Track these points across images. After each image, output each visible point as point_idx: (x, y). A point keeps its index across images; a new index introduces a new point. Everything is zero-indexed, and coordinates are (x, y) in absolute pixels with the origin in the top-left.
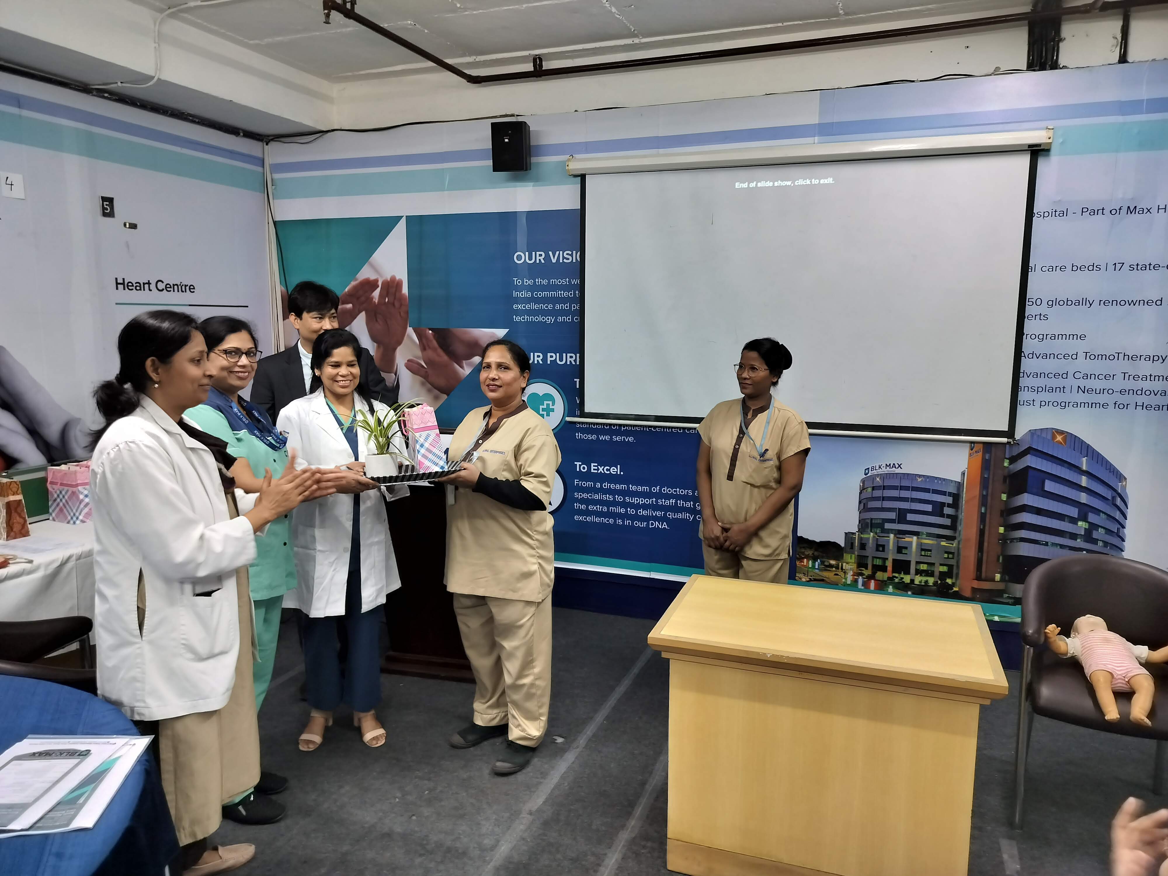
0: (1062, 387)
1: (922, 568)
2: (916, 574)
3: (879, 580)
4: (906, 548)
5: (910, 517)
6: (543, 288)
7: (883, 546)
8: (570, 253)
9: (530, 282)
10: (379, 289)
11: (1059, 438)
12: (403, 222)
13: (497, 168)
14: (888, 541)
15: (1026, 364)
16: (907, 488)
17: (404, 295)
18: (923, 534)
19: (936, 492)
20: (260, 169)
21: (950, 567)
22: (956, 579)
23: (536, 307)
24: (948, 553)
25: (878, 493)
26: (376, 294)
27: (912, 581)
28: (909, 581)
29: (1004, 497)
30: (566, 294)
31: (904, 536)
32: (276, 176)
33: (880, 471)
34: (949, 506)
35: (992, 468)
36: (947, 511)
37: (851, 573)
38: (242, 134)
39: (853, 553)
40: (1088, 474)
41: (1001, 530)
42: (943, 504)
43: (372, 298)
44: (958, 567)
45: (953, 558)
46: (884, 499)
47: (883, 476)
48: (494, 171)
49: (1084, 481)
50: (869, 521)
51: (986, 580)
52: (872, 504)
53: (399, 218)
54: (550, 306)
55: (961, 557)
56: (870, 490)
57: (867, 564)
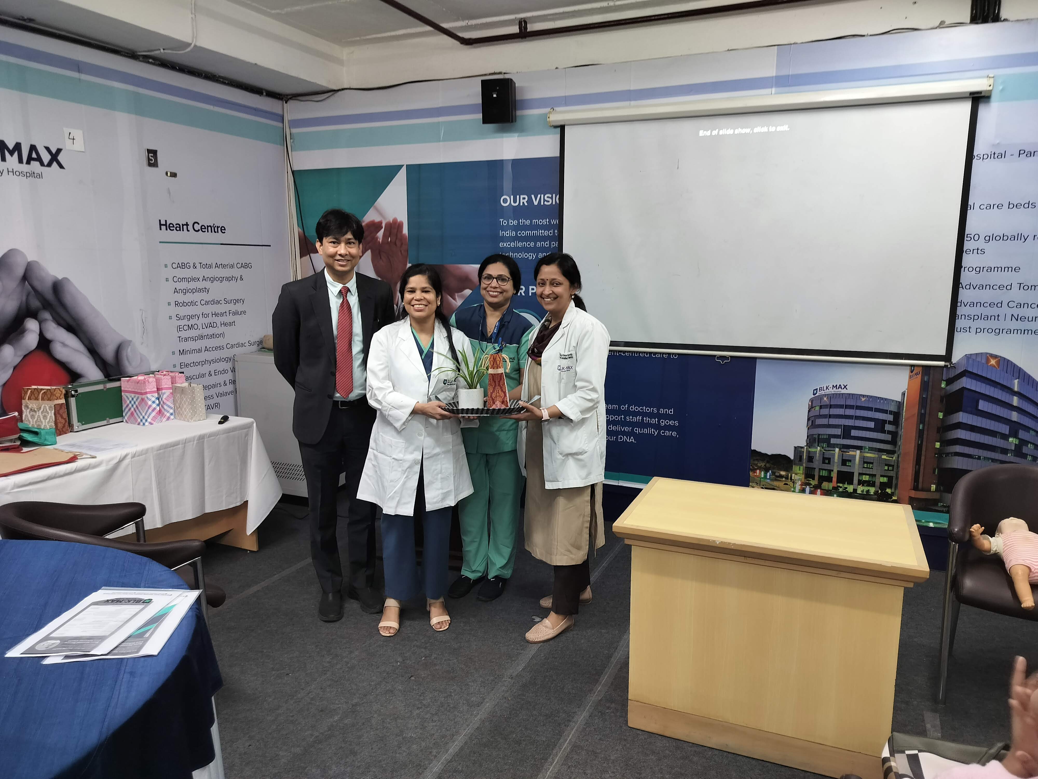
0: (996, 315)
1: (864, 479)
2: (859, 484)
3: (825, 490)
4: (850, 461)
5: (854, 433)
6: (525, 228)
7: (829, 459)
8: (550, 196)
9: (515, 223)
10: (383, 230)
11: (993, 362)
12: (403, 170)
13: (486, 120)
14: (834, 455)
15: (964, 295)
16: (851, 407)
17: (405, 235)
18: (865, 448)
19: (878, 410)
20: (280, 125)
21: (890, 478)
22: (895, 489)
23: (520, 245)
24: (889, 465)
25: (825, 411)
26: (380, 234)
27: (855, 490)
28: (852, 491)
29: (941, 415)
30: (546, 233)
31: (848, 450)
32: (294, 131)
33: (827, 392)
34: (890, 423)
35: (930, 389)
36: (888, 427)
37: (800, 483)
38: (264, 94)
39: (802, 465)
40: (1020, 395)
41: (938, 445)
42: (884, 422)
43: (377, 238)
44: (897, 478)
45: (893, 470)
46: (830, 416)
47: (831, 396)
48: (483, 123)
49: (1015, 401)
50: (817, 437)
51: (923, 490)
52: (819, 421)
53: (399, 167)
54: (532, 244)
55: (900, 469)
56: (817, 408)
57: (814, 475)
